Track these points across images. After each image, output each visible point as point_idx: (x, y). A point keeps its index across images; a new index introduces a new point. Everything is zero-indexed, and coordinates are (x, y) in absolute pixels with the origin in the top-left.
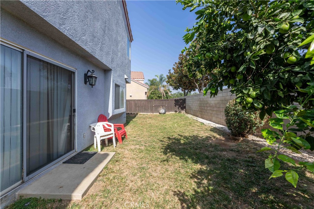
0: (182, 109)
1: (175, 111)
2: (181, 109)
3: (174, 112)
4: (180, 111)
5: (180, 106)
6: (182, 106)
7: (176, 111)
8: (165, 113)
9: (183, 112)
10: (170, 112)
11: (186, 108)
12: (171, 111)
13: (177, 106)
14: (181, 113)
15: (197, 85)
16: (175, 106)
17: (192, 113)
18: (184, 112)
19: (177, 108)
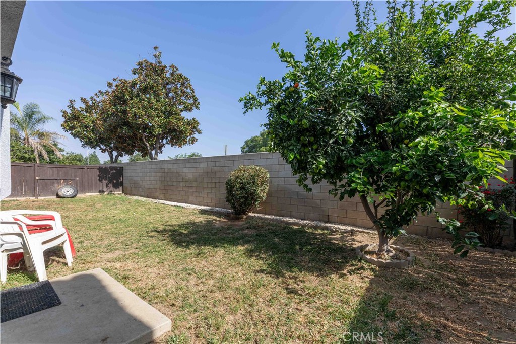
0: (116, 186)
1: (100, 192)
2: (113, 187)
3: (98, 194)
4: (112, 191)
5: (110, 181)
6: (115, 182)
7: (102, 192)
8: (75, 196)
9: (118, 193)
10: (87, 194)
11: (125, 185)
12: (90, 190)
13: (104, 181)
14: (114, 194)
15: (148, 144)
16: (100, 181)
17: (143, 194)
18: (121, 193)
19: (105, 185)
